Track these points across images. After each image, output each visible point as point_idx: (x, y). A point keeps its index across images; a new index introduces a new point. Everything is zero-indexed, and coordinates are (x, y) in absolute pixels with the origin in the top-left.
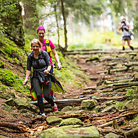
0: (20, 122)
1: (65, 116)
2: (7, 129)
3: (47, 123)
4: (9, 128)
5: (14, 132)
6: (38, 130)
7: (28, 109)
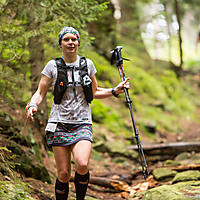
0: (115, 177)
1: (180, 167)
2: (96, 187)
3: (154, 178)
4: (99, 185)
5: (105, 192)
6: (142, 189)
7: (126, 157)
